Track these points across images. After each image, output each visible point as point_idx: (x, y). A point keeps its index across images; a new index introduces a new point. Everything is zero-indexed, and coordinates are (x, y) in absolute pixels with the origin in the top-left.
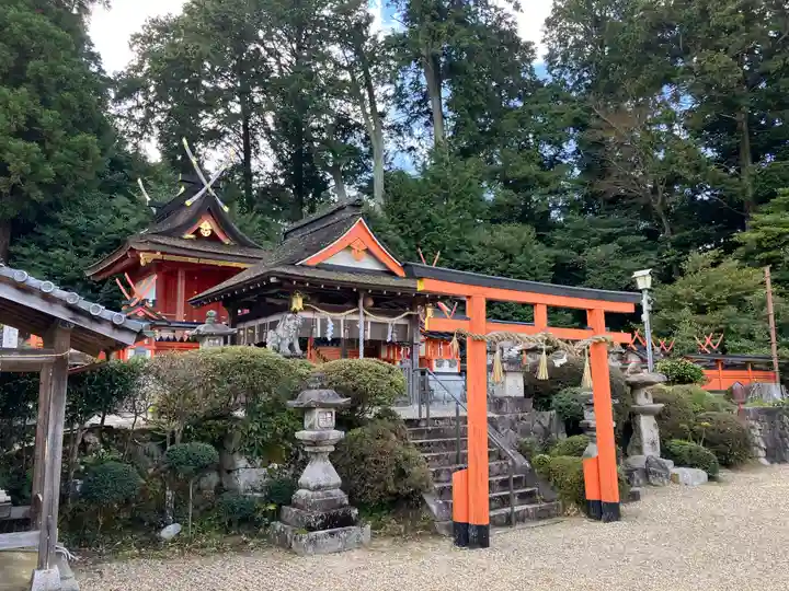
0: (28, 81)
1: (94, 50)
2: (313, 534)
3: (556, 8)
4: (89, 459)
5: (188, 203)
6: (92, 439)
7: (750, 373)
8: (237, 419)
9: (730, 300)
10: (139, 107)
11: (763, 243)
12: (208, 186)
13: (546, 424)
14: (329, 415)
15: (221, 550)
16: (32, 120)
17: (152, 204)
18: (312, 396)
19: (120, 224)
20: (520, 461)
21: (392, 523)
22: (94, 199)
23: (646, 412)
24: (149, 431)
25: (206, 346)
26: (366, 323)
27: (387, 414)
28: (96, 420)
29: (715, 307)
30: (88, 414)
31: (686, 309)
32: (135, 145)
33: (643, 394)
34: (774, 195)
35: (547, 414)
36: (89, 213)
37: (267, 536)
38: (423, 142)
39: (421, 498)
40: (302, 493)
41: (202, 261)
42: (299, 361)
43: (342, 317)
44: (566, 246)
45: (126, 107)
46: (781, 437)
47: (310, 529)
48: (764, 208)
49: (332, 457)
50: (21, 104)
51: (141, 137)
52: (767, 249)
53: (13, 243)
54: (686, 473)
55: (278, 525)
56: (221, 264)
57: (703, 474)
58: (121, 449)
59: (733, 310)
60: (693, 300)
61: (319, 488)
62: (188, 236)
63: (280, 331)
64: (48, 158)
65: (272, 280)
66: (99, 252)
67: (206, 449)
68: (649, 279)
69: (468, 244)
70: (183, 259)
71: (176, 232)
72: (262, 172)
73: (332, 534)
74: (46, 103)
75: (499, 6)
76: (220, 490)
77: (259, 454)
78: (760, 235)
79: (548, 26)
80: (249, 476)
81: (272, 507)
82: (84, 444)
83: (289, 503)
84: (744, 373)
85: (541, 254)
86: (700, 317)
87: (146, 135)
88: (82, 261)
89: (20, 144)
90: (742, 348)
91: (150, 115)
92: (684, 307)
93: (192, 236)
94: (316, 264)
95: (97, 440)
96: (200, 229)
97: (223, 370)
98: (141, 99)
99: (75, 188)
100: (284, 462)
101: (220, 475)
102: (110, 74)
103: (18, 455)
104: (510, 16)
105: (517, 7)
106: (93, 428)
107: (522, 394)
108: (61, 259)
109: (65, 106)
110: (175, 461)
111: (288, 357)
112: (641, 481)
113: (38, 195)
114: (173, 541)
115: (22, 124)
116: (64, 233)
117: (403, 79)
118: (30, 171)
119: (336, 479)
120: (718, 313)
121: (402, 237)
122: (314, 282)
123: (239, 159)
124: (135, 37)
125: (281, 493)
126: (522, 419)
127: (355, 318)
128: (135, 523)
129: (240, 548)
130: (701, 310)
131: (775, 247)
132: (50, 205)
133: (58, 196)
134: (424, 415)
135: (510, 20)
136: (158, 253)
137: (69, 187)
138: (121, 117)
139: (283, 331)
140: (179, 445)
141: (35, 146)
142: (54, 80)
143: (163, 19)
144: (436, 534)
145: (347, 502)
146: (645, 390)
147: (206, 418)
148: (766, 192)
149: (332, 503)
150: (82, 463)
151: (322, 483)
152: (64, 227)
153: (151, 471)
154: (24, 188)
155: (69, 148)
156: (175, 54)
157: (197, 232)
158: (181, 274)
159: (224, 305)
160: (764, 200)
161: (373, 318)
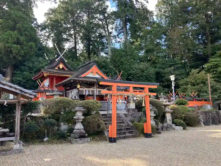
0: (17, 29)
1: (35, 17)
2: (76, 139)
3: (158, 1)
4: (28, 123)
5: (56, 60)
6: (29, 118)
7: (203, 102)
8: (62, 114)
9: (202, 82)
10: (47, 32)
11: (212, 67)
12: (61, 55)
13: (140, 115)
14: (81, 113)
15: (57, 143)
16: (18, 39)
17: (48, 60)
18: (77, 108)
19: (41, 65)
20: (131, 124)
21: (97, 138)
22: (34, 59)
23: (168, 112)
24: (42, 117)
25: (55, 97)
26: (97, 91)
27: (97, 113)
28: (29, 114)
29: (198, 84)
30: (27, 113)
31: (190, 85)
32: (46, 42)
33: (167, 108)
34: (216, 53)
35: (141, 113)
36: (33, 62)
37: (67, 140)
38: (122, 40)
39: (103, 132)
40: (75, 130)
41: (59, 75)
42: (76, 101)
43: (90, 89)
44: (161, 68)
45: (43, 32)
46: (209, 119)
47: (76, 138)
48: (213, 57)
49: (82, 122)
50: (15, 35)
51: (47, 40)
52: (213, 68)
53: (14, 71)
54: (177, 128)
55: (69, 138)
56: (64, 76)
57: (182, 128)
58: (35, 121)
59: (202, 85)
60: (191, 82)
61: (78, 129)
62: (56, 68)
63: (72, 93)
64: (22, 49)
65: (72, 81)
66: (35, 72)
67: (53, 121)
68: (174, 78)
69: (132, 68)
70: (55, 75)
71: (53, 68)
72: (80, 49)
73: (81, 140)
74: (21, 35)
75: (142, 2)
76: (58, 130)
77: (66, 122)
78: (211, 64)
79: (156, 7)
80: (64, 127)
81: (69, 134)
82: (27, 120)
83: (72, 133)
84: (202, 102)
85: (152, 70)
86: (193, 87)
87: (49, 40)
88: (31, 75)
89: (15, 46)
90: (204, 95)
91: (50, 34)
92: (189, 84)
93: (58, 69)
94: (83, 77)
95: (30, 119)
96: (59, 67)
97: (57, 103)
98: (47, 30)
99: (29, 56)
100: (72, 124)
101: (58, 127)
102: (39, 24)
103: (12, 122)
104: (145, 5)
105: (147, 2)
106: (29, 116)
107: (135, 108)
108: (26, 74)
109: (26, 35)
110: (46, 123)
111: (73, 100)
112: (165, 130)
113: (20, 58)
114: (47, 141)
115: (16, 41)
116: (26, 68)
117: (117, 23)
118: (18, 53)
119: (82, 127)
120: (198, 86)
121: (114, 67)
122: (82, 81)
123: (73, 46)
124: (46, 13)
125: (71, 131)
126: (134, 114)
127: (94, 89)
128: (38, 137)
129: (61, 143)
130: (194, 85)
131: (215, 68)
132: (23, 61)
133: (25, 58)
134: (108, 113)
135: (145, 6)
136: (48, 73)
137: (28, 56)
138: (42, 35)
139: (73, 93)
140: (47, 120)
141: (19, 46)
142: (23, 29)
143: (53, 8)
144: (106, 140)
145: (85, 133)
146: (168, 107)
147: (54, 114)
148: (214, 52)
149: (81, 133)
150: (26, 124)
151: (79, 128)
152: (26, 66)
153: (42, 126)
154: (16, 57)
155: (27, 46)
156: (55, 19)
157: (59, 68)
158: (55, 78)
159: (63, 87)
160: (213, 55)
161: (98, 89)
